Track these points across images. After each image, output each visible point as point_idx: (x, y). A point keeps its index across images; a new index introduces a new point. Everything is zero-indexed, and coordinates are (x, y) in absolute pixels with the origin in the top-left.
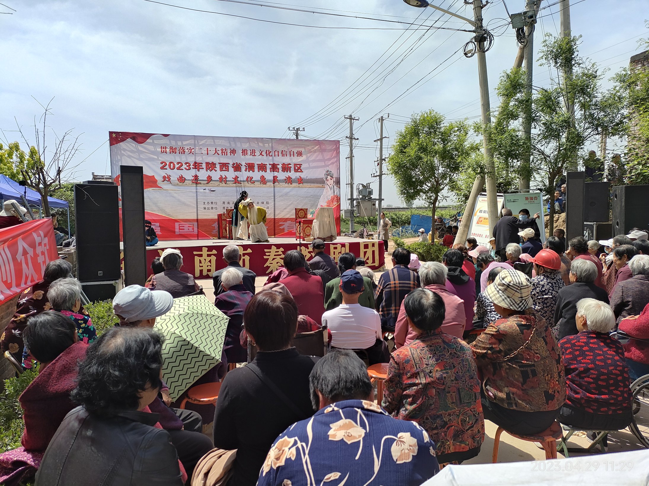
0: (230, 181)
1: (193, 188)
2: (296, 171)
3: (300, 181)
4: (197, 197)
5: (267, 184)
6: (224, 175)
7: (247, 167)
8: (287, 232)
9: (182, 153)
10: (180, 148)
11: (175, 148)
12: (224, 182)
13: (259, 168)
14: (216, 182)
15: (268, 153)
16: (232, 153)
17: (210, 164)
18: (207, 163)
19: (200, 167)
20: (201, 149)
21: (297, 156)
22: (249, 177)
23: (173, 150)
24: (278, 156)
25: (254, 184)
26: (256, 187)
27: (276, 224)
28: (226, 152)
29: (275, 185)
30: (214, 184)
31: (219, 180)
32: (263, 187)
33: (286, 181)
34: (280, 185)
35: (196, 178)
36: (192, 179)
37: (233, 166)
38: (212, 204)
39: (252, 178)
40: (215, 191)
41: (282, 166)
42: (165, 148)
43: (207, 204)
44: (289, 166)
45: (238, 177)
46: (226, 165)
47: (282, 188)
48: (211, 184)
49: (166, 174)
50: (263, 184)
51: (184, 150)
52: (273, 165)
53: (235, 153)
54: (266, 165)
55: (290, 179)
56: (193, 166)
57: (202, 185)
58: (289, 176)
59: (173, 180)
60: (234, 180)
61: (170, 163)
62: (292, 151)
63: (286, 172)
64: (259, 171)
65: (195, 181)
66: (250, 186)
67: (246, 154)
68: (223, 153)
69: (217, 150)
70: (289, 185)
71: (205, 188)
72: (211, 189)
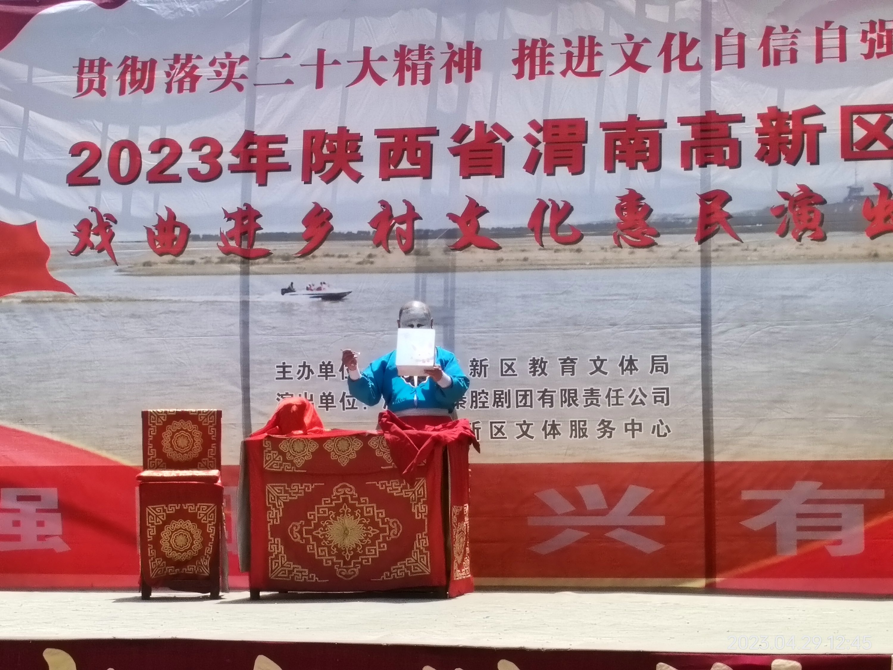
0: (435, 234)
2: (856, 151)
3: (885, 213)
5: (659, 246)
6: (404, 201)
7: (541, 148)
8: (793, 552)
9: (181, 90)
10: (177, 58)
11: (149, 63)
12: (400, 243)
13: (615, 147)
14: (353, 246)
15: (675, 51)
16: (455, 70)
17: (327, 141)
18: (313, 138)
19: (271, 160)
20: (286, 56)
21: (868, 56)
22: (548, 207)
23: (138, 75)
24: (741, 64)
25: (579, 251)
26: (588, 263)
27: (717, 502)
28: (423, 66)
29: (708, 249)
30: (340, 256)
31: (371, 230)
32: (632, 263)
33: (785, 219)
34: (747, 250)
35: (245, 223)
36: (225, 233)
37: (460, 141)
38: (326, 376)
39: (568, 209)
40: (343, 300)
41: (760, 125)
42: (96, 69)
43: (299, 378)
44: (808, 121)
45: (484, 211)
46: (421, 139)
47: (754, 265)
48: (327, 255)
49: (92, 211)
50: (634, 245)
51: (195, 67)
52: (701, 123)
53: (473, 69)
54: (662, 124)
55: (815, 206)
56: (237, 156)
57: (276, 263)
58: (803, 188)
59: (126, 242)
60: (454, 226)
61: (119, 146)
62: (835, 26)
63: (783, 163)
64: (610, 168)
65: (240, 246)
66: (554, 260)
67: (537, 70)
68: (408, 69)
69: (373, 56)
70: (807, 248)
71: (292, 283)
72: (324, 289)
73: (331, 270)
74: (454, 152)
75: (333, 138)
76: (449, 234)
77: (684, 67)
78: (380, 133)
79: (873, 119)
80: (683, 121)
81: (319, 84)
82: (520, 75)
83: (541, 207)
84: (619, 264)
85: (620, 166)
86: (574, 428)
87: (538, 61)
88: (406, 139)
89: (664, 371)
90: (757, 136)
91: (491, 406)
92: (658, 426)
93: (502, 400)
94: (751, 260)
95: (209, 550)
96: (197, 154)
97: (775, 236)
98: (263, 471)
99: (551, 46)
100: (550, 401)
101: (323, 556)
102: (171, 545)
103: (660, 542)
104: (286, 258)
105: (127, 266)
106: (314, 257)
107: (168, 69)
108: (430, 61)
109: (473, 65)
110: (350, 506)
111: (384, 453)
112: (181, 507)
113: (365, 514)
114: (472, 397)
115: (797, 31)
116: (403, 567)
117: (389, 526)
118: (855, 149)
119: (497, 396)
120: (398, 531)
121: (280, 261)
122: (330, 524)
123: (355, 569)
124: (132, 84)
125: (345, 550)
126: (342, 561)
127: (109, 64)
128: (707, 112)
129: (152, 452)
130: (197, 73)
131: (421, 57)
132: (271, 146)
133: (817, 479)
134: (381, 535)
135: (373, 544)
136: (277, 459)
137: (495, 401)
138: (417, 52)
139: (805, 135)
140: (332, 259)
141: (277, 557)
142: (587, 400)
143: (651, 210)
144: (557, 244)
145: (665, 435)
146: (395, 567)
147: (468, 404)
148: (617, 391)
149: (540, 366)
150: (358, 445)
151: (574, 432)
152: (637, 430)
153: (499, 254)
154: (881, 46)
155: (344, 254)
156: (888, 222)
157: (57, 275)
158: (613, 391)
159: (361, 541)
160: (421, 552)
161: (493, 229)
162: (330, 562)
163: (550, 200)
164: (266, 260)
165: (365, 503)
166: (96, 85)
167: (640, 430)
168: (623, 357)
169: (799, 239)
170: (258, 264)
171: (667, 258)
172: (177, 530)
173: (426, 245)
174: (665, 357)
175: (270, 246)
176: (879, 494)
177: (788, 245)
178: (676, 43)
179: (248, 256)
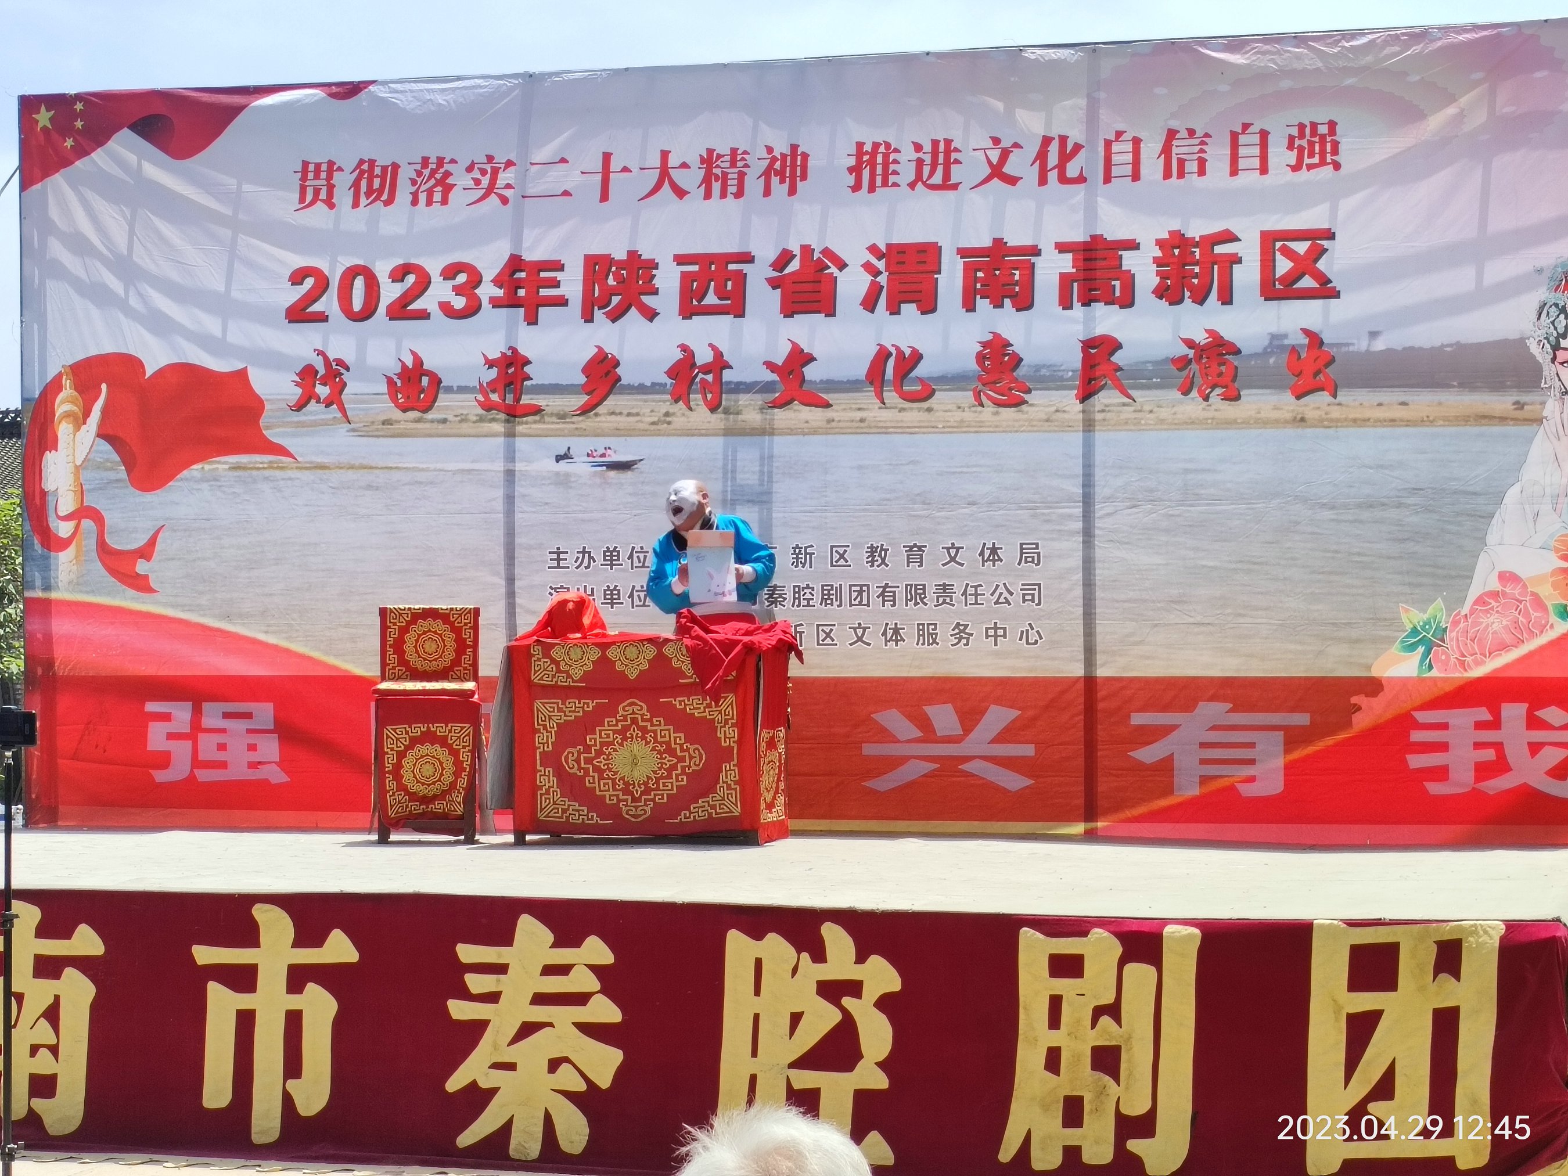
0: (749, 387)
2: (1276, 288)
3: (1314, 368)
5: (1031, 405)
6: (711, 345)
7: (882, 279)
8: (1195, 791)
9: (429, 202)
10: (425, 161)
11: (390, 168)
12: (705, 398)
13: (976, 280)
14: (646, 401)
15: (1053, 159)
16: (775, 180)
17: (614, 269)
18: (596, 264)
19: (543, 292)
20: (563, 161)
21: (1296, 168)
22: (890, 354)
23: (377, 183)
24: (1136, 176)
25: (929, 410)
26: (941, 426)
27: (1099, 727)
28: (735, 176)
29: (1092, 409)
30: (629, 414)
31: (669, 381)
32: (997, 426)
33: (1190, 371)
34: (1140, 411)
35: (510, 371)
36: (485, 385)
37: (781, 271)
38: (612, 565)
39: (917, 357)
40: (633, 470)
41: (1158, 253)
42: (323, 175)
43: (577, 568)
44: (1219, 249)
45: (810, 359)
46: (732, 267)
47: (1151, 430)
48: (613, 413)
49: (318, 355)
50: (999, 404)
51: (448, 174)
52: (1084, 250)
53: (798, 179)
54: (1036, 251)
55: (1227, 357)
56: (500, 287)
57: (549, 423)
58: (1212, 333)
59: (361, 394)
60: (775, 377)
61: (352, 273)
62: (1255, 128)
63: (1188, 301)
64: (969, 306)
65: (504, 400)
66: (897, 421)
67: (879, 181)
68: (717, 179)
69: (673, 161)
70: (1216, 410)
71: (569, 448)
72: (609, 455)
73: (617, 432)
74: (774, 283)
75: (621, 265)
76: (766, 387)
77: (1063, 179)
78: (681, 260)
79: (1301, 247)
80: (1062, 248)
81: (604, 197)
82: (856, 187)
83: (882, 355)
84: (979, 428)
85: (983, 304)
86: (921, 633)
87: (879, 170)
88: (713, 267)
89: (1036, 562)
90: (1154, 267)
91: (818, 605)
92: (1027, 631)
93: (831, 597)
94: (1146, 424)
95: (463, 782)
96: (450, 284)
97: (1178, 395)
98: (530, 684)
99: (896, 151)
100: (892, 598)
101: (606, 791)
102: (415, 776)
103: (1030, 776)
104: (562, 416)
105: (362, 425)
106: (596, 415)
107: (414, 176)
108: (745, 170)
109: (798, 174)
110: (639, 728)
111: (683, 662)
112: (428, 727)
113: (659, 739)
114: (795, 593)
115: (1207, 135)
116: (707, 806)
117: (689, 753)
118: (1278, 286)
119: (826, 592)
120: (701, 760)
121: (554, 419)
122: (615, 750)
123: (645, 808)
124: (368, 195)
125: (634, 784)
126: (630, 798)
127: (340, 169)
128: (1093, 237)
129: (393, 659)
130: (450, 181)
131: (733, 163)
132: (543, 274)
133: (1224, 699)
134: (679, 765)
135: (669, 777)
136: (549, 668)
137: (823, 598)
138: (728, 158)
139: (1216, 267)
140: (618, 418)
141: (547, 792)
142: (938, 597)
143: (1021, 360)
144: (901, 401)
145: (1036, 642)
146: (695, 805)
147: (789, 601)
148: (976, 587)
149: (880, 555)
150: (651, 652)
151: (921, 638)
152: (1001, 636)
153: (829, 413)
154: (1311, 155)
155: (634, 411)
156: (1318, 378)
157: (273, 435)
158: (971, 587)
159: (654, 772)
160: (729, 788)
161: (821, 381)
162: (615, 798)
163: (893, 345)
164: (537, 418)
165: (660, 725)
166: (323, 195)
167: (1004, 636)
168: (984, 544)
169: (1206, 398)
170: (527, 423)
171: (1040, 421)
172: (422, 757)
173: (737, 401)
174: (1037, 544)
175: (540, 401)
176: (1302, 719)
177: (1192, 406)
178: (1054, 149)
179: (514, 413)
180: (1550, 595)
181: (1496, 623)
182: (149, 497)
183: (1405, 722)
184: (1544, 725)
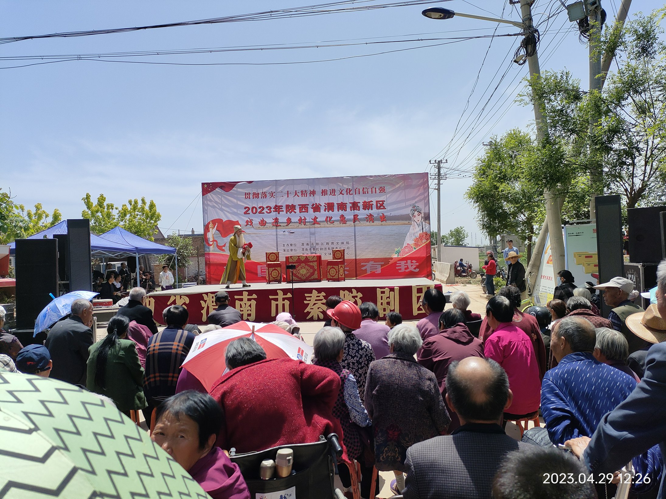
0: (309, 222)
1: (273, 231)
2: (378, 208)
3: (383, 218)
4: (277, 239)
5: (347, 224)
6: (304, 217)
7: (327, 207)
8: (370, 273)
9: (264, 198)
10: (263, 192)
11: (258, 193)
12: (303, 224)
13: (339, 207)
15: (348, 192)
16: (311, 194)
18: (287, 206)
19: (280, 210)
20: (282, 192)
21: (380, 192)
24: (359, 194)
25: (334, 225)
27: (357, 265)
28: (306, 194)
29: (355, 224)
31: (298, 221)
33: (367, 219)
34: (361, 224)
36: (273, 222)
37: (313, 206)
39: (332, 218)
41: (363, 204)
42: (248, 195)
44: (370, 203)
45: (317, 218)
46: (306, 206)
49: (249, 219)
50: (343, 224)
51: (266, 194)
52: (353, 203)
54: (347, 204)
55: (372, 217)
56: (274, 209)
58: (370, 214)
59: (255, 224)
60: (312, 221)
61: (253, 208)
62: (374, 187)
63: (367, 210)
64: (338, 211)
65: (275, 224)
66: (329, 226)
67: (325, 194)
68: (303, 194)
69: (297, 192)
73: (292, 228)
74: (312, 208)
75: (291, 206)
77: (350, 194)
78: (299, 205)
79: (381, 203)
80: (350, 203)
81: (288, 197)
82: (322, 195)
83: (327, 217)
85: (340, 211)
88: (303, 206)
90: (362, 206)
96: (267, 209)
97: (366, 222)
98: (289, 262)
99: (327, 190)
101: (299, 276)
102: (273, 275)
103: (348, 272)
104: (284, 226)
105: (255, 228)
106: (288, 226)
107: (261, 195)
109: (314, 193)
112: (275, 268)
113: (306, 268)
115: (368, 188)
116: (314, 277)
120: (312, 271)
124: (255, 197)
125: (303, 274)
126: (303, 276)
127: (251, 194)
129: (268, 259)
131: (305, 192)
132: (280, 207)
133: (373, 261)
135: (308, 273)
136: (292, 260)
139: (370, 205)
140: (292, 226)
143: (345, 218)
144: (330, 223)
153: (320, 225)
154: (382, 191)
155: (294, 225)
159: (306, 273)
161: (319, 221)
162: (301, 276)
166: (249, 197)
169: (370, 222)
170: (279, 227)
172: (274, 272)
173: (307, 224)
175: (281, 224)
176: (383, 263)
177: (368, 223)
178: (348, 190)
179: (277, 226)
180: (414, 247)
181: (407, 250)
182: (224, 238)
183: (396, 263)
184: (413, 263)
